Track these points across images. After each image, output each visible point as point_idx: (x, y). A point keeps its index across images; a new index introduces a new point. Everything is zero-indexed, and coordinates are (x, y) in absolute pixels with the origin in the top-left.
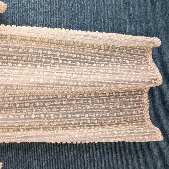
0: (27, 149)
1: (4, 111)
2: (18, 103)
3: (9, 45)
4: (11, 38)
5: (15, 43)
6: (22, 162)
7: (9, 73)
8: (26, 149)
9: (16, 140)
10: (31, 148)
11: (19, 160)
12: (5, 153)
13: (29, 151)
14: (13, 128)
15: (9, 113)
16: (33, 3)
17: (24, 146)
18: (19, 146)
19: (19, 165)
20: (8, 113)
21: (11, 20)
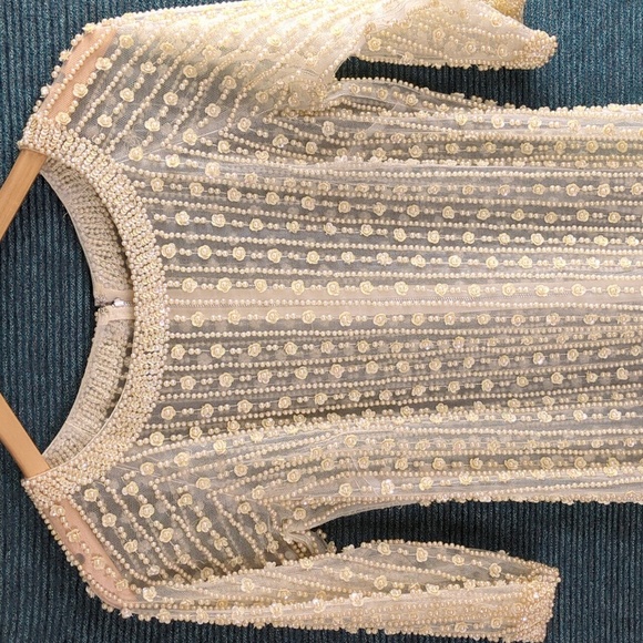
0: (622, 528)
1: (552, 396)
2: (593, 371)
3: (566, 174)
4: (568, 150)
5: (583, 166)
6: (606, 571)
7: (571, 268)
8: (618, 527)
9: (603, 493)
10: (636, 525)
11: (597, 563)
12: (554, 536)
13: (630, 534)
14: (586, 453)
15: (569, 404)
16: (630, 20)
17: (613, 516)
18: (595, 516)
19: (600, 578)
20: (565, 404)
21: (560, 88)
